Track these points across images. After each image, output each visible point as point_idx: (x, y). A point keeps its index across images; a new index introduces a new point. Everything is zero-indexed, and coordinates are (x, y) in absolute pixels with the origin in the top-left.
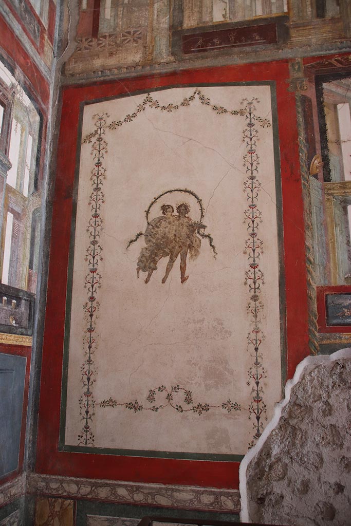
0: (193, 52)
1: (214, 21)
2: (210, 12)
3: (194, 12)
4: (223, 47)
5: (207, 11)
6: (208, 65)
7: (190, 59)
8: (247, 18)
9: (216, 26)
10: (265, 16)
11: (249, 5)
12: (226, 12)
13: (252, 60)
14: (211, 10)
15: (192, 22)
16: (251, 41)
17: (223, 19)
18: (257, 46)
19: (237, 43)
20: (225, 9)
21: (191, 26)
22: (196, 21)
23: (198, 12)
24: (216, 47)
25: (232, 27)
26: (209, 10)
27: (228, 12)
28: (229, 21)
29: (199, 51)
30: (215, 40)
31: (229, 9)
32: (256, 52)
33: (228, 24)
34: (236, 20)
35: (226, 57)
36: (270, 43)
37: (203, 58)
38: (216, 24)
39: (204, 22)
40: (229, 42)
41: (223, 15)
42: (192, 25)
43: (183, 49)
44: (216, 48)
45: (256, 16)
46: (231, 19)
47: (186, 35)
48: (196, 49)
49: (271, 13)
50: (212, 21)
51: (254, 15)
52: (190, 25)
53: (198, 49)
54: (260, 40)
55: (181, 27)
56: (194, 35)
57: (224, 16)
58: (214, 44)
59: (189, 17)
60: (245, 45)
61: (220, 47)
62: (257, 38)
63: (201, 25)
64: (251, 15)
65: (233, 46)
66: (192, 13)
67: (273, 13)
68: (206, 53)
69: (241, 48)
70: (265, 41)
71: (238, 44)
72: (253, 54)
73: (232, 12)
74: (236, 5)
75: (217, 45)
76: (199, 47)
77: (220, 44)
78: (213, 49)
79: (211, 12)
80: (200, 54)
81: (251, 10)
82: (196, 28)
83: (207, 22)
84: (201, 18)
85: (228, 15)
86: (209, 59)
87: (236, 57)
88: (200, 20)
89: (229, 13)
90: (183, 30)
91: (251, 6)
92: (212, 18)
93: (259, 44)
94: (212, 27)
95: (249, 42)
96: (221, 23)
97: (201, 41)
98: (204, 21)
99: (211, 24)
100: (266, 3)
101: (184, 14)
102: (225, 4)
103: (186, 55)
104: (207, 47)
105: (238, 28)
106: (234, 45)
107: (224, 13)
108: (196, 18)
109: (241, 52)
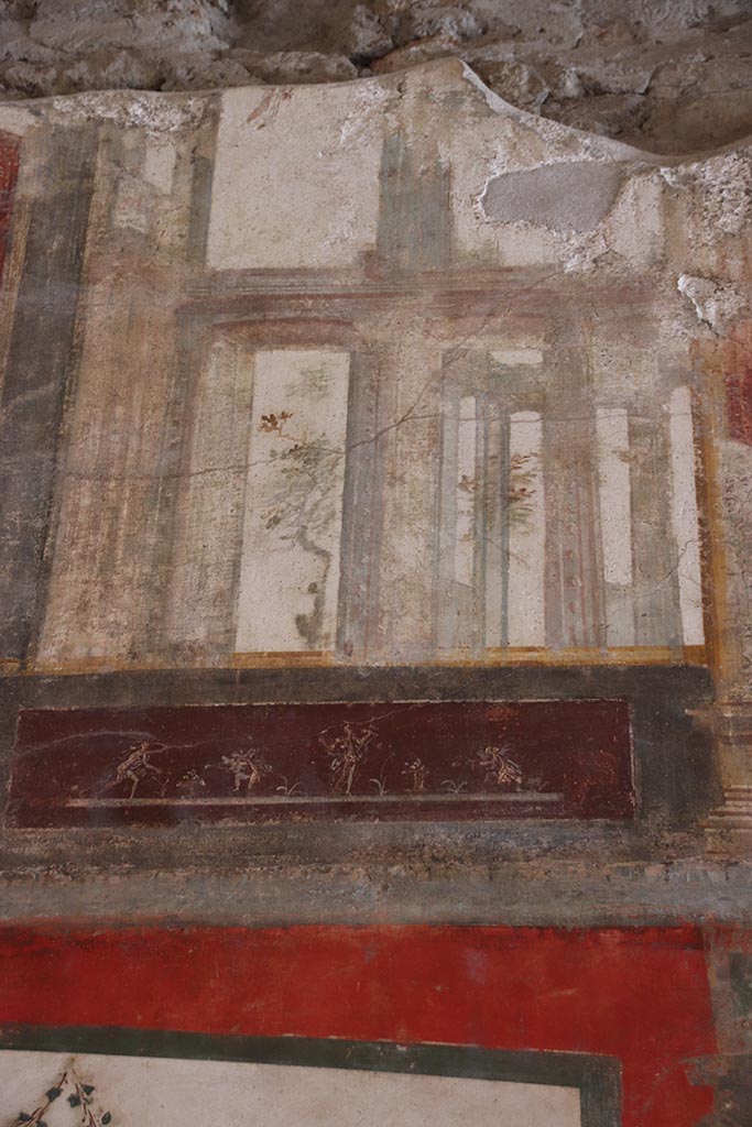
0: (81, 816)
1: (242, 645)
2: (221, 594)
3: (116, 580)
4: (281, 810)
5: (201, 586)
6: (171, 908)
7: (56, 860)
8: (449, 655)
9: (248, 677)
10: (559, 655)
11: (467, 581)
12: (318, 604)
13: (462, 909)
14: (225, 585)
15: (100, 637)
16: (469, 789)
17: (295, 644)
18: (504, 824)
19: (373, 790)
20: (313, 589)
21: (90, 660)
22: (126, 638)
23: (147, 584)
24: (235, 801)
25: (352, 696)
26: (215, 583)
27: (331, 605)
28: (332, 657)
29: (122, 817)
30: (235, 763)
31: (342, 591)
32: (492, 858)
33: (325, 675)
34: (380, 659)
35: (298, 872)
36: (588, 812)
37: (139, 861)
38: (252, 665)
39: (177, 648)
40: (325, 778)
41: (299, 620)
42: (97, 652)
43: (15, 794)
44: (235, 811)
45: (504, 647)
46: (346, 649)
47: (47, 707)
48: (104, 803)
49: (600, 641)
50: (230, 643)
51: (493, 639)
52: (79, 652)
53: (117, 802)
54: (525, 787)
55: (22, 656)
56: (97, 718)
57: (306, 627)
58: (221, 783)
59: (84, 606)
60: (426, 811)
61: (263, 808)
62: (502, 777)
63: (150, 661)
64: (477, 638)
65: (346, 809)
66: (108, 585)
67: (612, 640)
68: (166, 835)
69: (399, 824)
70: (554, 797)
71: (383, 797)
72: (476, 874)
73: (356, 608)
74: (385, 577)
75: (243, 792)
76: (121, 790)
77: (264, 788)
78: (216, 813)
79: (227, 598)
80: (123, 838)
81: (480, 612)
82: (115, 675)
83: (195, 650)
84: (157, 620)
85: (329, 626)
86: (180, 874)
87: (359, 876)
88: (149, 630)
89: (342, 613)
90: (36, 678)
91: (478, 589)
92: (231, 632)
93: (517, 811)
94: (223, 679)
95: (454, 796)
96: (281, 663)
97: (139, 756)
98: (174, 637)
99: (215, 661)
100: (569, 581)
101: (53, 588)
102: (320, 562)
103: (30, 833)
104: (174, 793)
105: (389, 706)
106: (353, 799)
107: (306, 606)
108: (124, 619)
109: (395, 852)
